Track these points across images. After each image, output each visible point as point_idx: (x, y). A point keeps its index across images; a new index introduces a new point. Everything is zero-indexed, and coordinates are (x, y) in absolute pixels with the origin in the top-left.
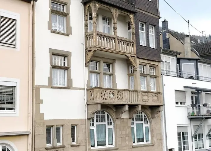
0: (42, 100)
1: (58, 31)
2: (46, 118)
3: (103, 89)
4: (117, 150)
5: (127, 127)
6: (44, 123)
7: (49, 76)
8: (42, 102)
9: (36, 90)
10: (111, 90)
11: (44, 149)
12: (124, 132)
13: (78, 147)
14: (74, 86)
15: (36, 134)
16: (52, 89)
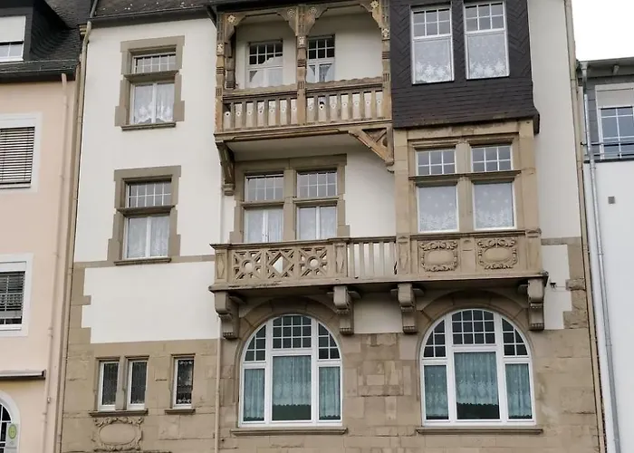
0: (89, 297)
1: (153, 122)
2: (95, 339)
3: (242, 248)
4: (344, 436)
5: (393, 363)
6: (90, 353)
7: (111, 237)
8: (88, 301)
9: (74, 275)
10: (272, 247)
11: (88, 415)
12: (378, 381)
13: (188, 417)
14: (183, 253)
15: (68, 377)
16: (116, 267)
